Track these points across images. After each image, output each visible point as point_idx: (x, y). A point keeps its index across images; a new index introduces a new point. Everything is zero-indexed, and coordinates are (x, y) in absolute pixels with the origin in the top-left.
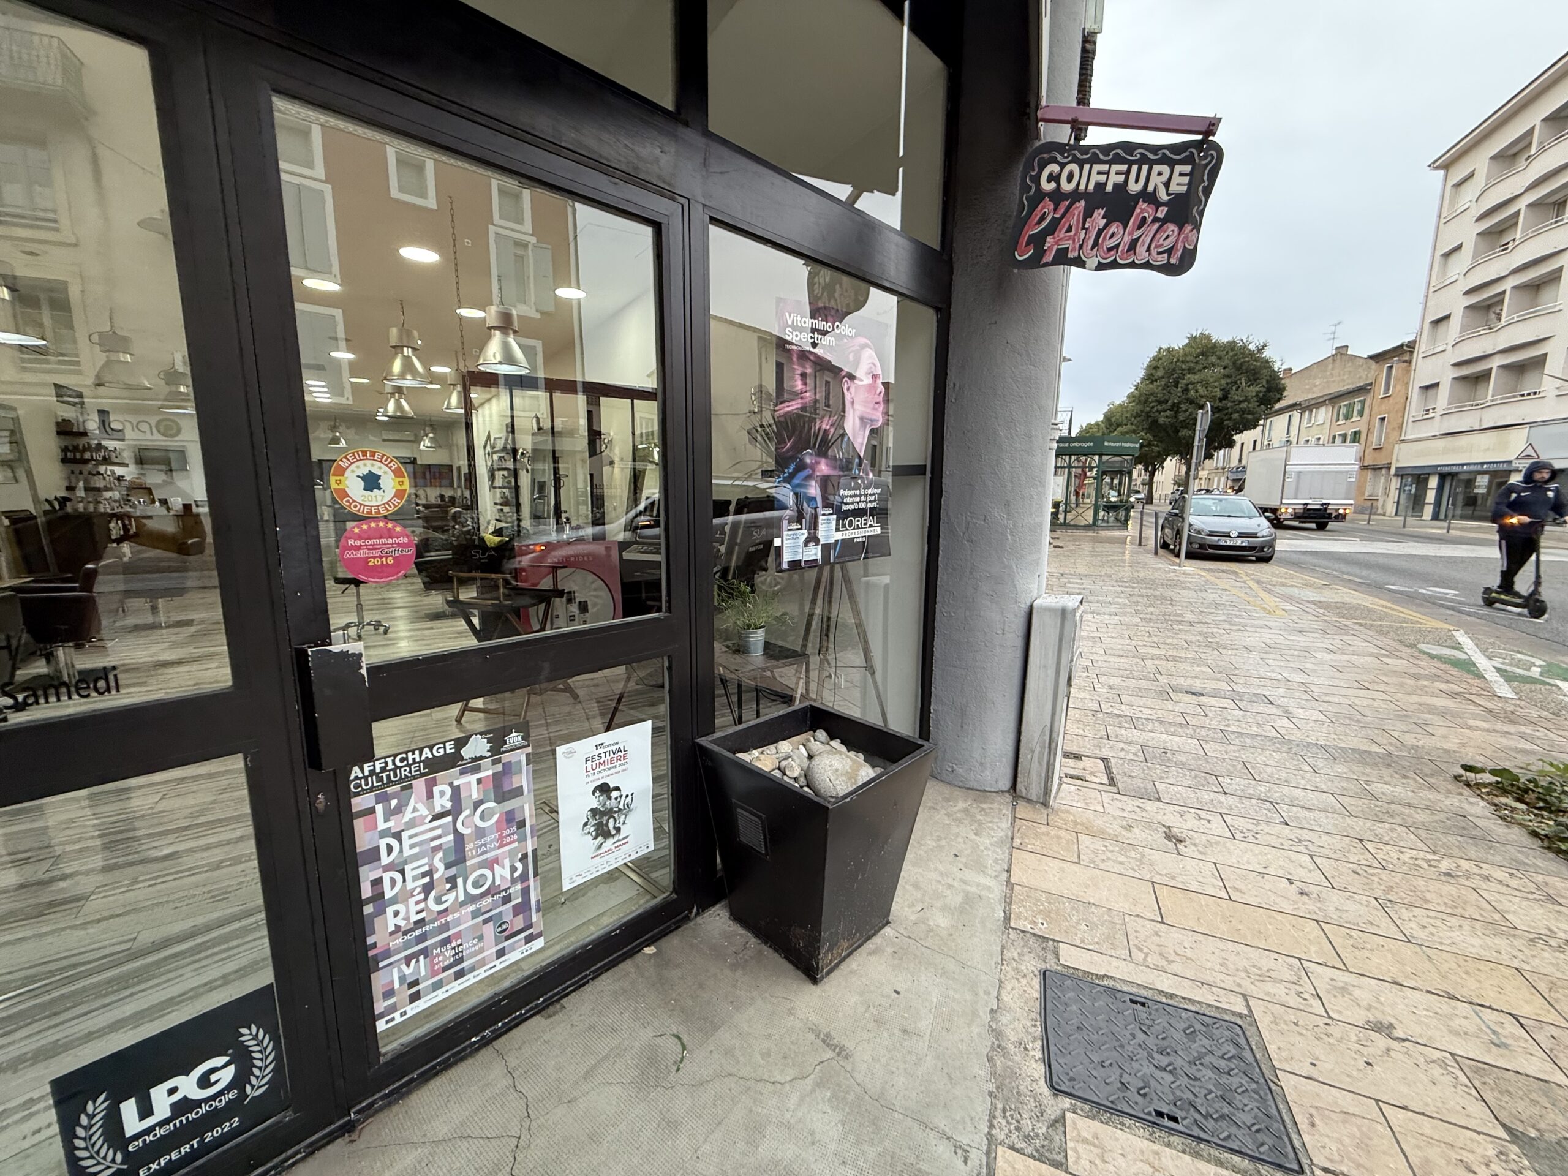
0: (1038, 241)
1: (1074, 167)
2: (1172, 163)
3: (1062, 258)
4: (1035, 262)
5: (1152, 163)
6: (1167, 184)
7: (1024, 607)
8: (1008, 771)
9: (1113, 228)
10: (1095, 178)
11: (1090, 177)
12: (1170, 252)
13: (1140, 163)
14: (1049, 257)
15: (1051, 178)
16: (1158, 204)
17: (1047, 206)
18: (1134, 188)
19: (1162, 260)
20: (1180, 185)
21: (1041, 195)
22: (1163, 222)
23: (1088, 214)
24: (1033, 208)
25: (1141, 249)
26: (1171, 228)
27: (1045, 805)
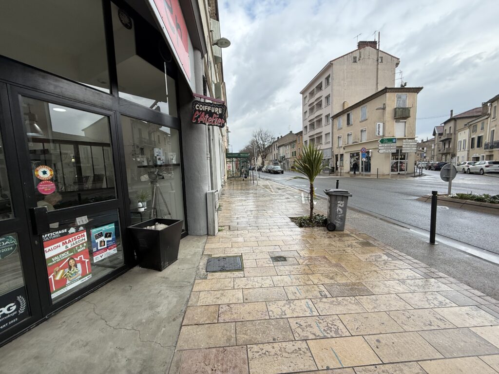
0: (197, 119)
1: (201, 106)
2: (218, 108)
3: (201, 122)
4: (197, 123)
5: (215, 107)
6: (218, 111)
7: (205, 193)
8: (206, 230)
9: (210, 118)
10: (206, 108)
11: (205, 108)
12: (220, 123)
13: (213, 107)
14: (199, 122)
15: (197, 107)
16: (217, 115)
17: (197, 112)
18: (213, 111)
19: (219, 125)
20: (220, 112)
21: (196, 110)
22: (219, 118)
23: (205, 115)
24: (195, 112)
25: (215, 122)
26: (220, 119)
27: (214, 235)
